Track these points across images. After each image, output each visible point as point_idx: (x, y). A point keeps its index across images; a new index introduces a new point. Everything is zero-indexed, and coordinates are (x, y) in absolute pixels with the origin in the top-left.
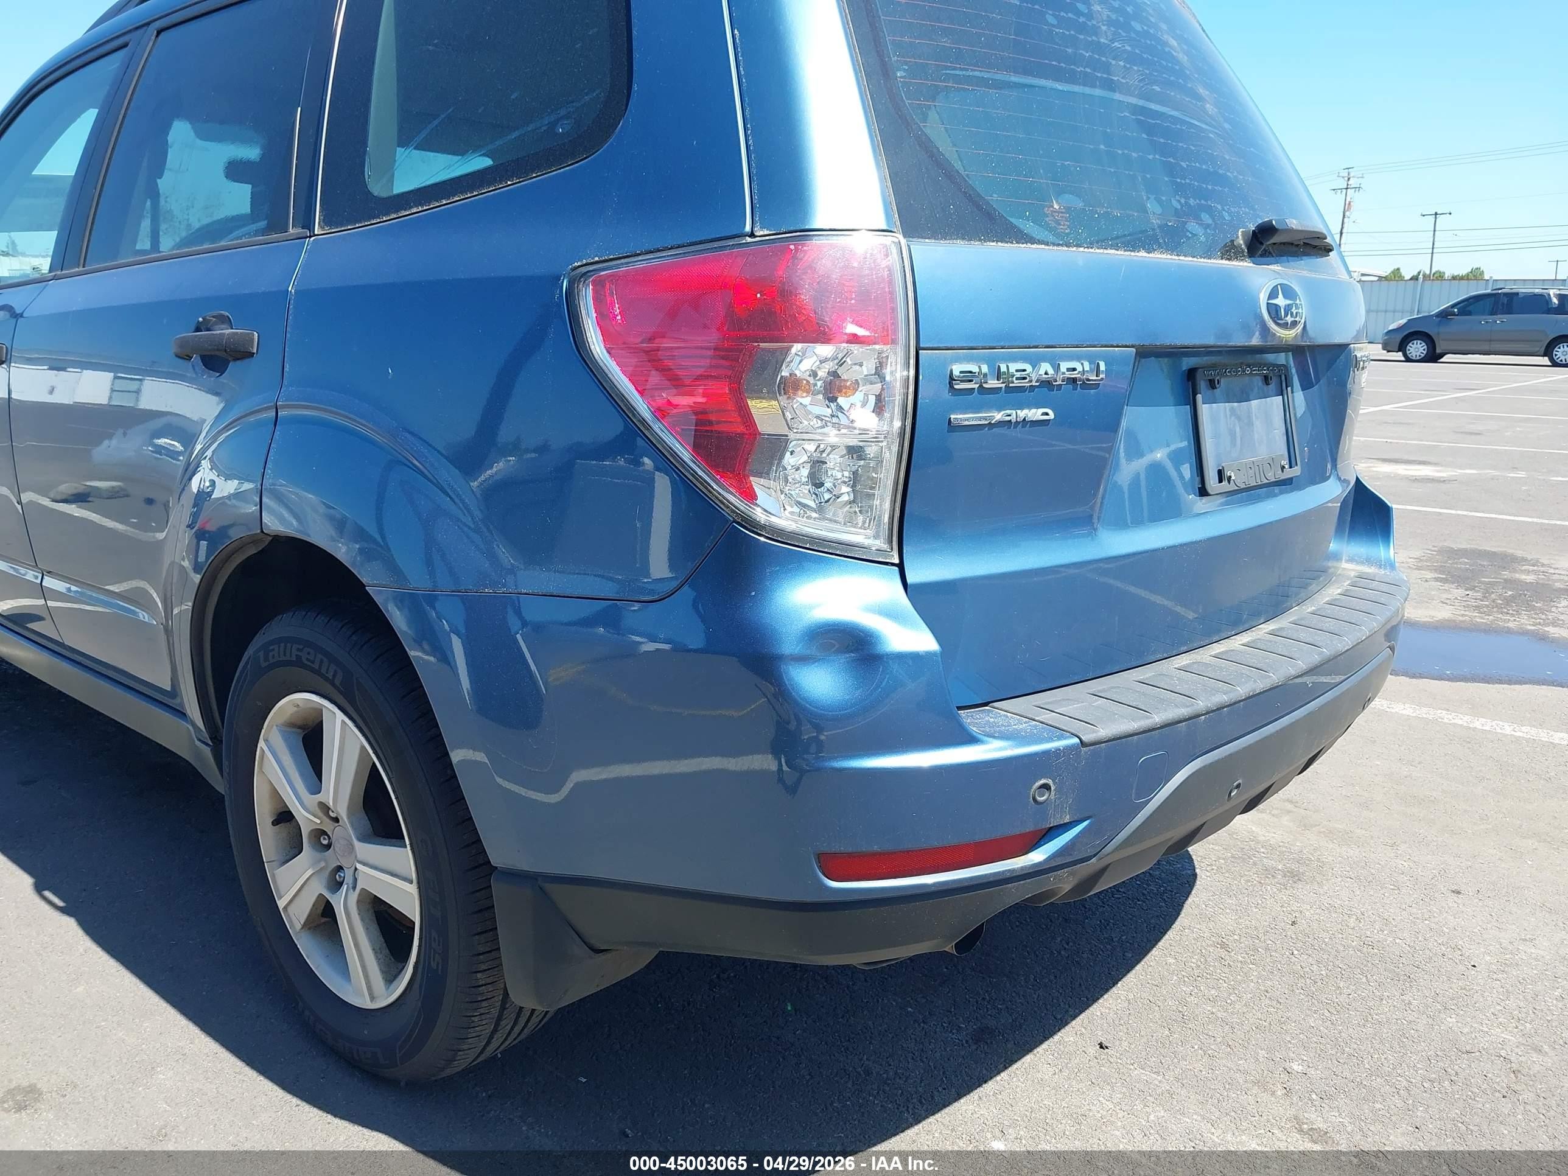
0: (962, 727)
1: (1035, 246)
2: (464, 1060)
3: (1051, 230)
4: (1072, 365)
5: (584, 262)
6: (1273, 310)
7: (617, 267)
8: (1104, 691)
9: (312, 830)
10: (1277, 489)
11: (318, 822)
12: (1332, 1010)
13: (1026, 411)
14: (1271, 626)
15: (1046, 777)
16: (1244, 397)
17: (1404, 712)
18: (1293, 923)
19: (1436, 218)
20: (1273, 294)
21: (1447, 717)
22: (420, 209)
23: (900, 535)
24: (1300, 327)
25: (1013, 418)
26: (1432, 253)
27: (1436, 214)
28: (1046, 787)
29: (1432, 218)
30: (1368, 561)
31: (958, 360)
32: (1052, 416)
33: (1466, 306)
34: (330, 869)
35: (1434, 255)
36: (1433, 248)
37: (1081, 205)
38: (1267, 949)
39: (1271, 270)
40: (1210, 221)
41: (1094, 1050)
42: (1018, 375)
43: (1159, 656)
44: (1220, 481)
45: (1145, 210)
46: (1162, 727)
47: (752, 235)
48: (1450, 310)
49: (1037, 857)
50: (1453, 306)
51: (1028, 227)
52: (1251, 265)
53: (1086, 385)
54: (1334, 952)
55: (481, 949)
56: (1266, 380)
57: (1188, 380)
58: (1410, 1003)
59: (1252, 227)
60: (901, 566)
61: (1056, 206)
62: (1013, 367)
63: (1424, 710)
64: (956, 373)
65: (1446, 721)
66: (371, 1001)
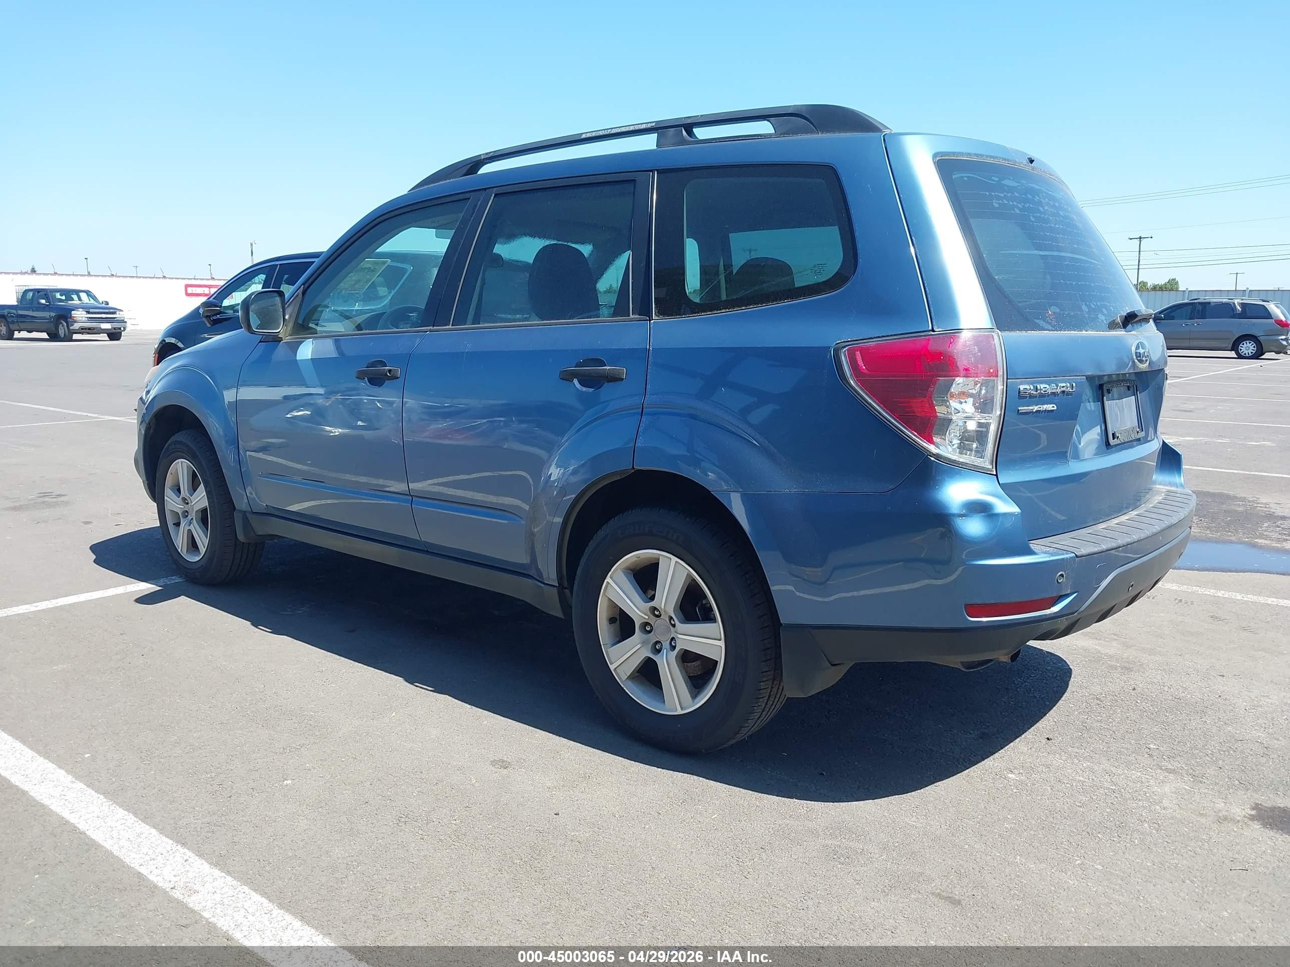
0: (1030, 548)
1: (1045, 332)
2: (744, 733)
3: (1050, 324)
4: (1064, 385)
5: (842, 341)
6: (1138, 355)
7: (858, 344)
8: (1077, 536)
9: (643, 623)
10: (1135, 443)
11: (647, 617)
12: (1165, 725)
13: (1046, 406)
14: (1135, 513)
15: (1062, 571)
16: (1120, 398)
17: (1173, 588)
18: (1134, 689)
19: (1140, 241)
20: (1137, 348)
21: (1201, 591)
22: (727, 310)
23: (996, 462)
24: (1148, 362)
25: (1041, 409)
26: (1138, 269)
27: (1140, 238)
28: (1062, 575)
29: (1137, 241)
30: (1170, 484)
31: (1022, 384)
32: (1055, 408)
33: (1170, 313)
34: (652, 643)
35: (1140, 270)
36: (1139, 265)
37: (1059, 311)
38: (1122, 700)
39: (1133, 335)
40: (1106, 313)
41: (1044, 741)
42: (1044, 389)
43: (1092, 524)
44: (1114, 439)
45: (1082, 310)
46: (1106, 551)
47: (933, 330)
48: (1158, 315)
49: (1056, 609)
50: (1161, 312)
51: (1041, 323)
52: (1125, 333)
53: (1068, 394)
54: (1159, 701)
55: (764, 670)
56: (1129, 388)
57: (1099, 389)
58: (1206, 722)
59: (1125, 314)
60: (996, 475)
61: (1050, 312)
62: (1042, 386)
63: (1185, 587)
64: (1021, 389)
65: (1199, 592)
66: (682, 710)
